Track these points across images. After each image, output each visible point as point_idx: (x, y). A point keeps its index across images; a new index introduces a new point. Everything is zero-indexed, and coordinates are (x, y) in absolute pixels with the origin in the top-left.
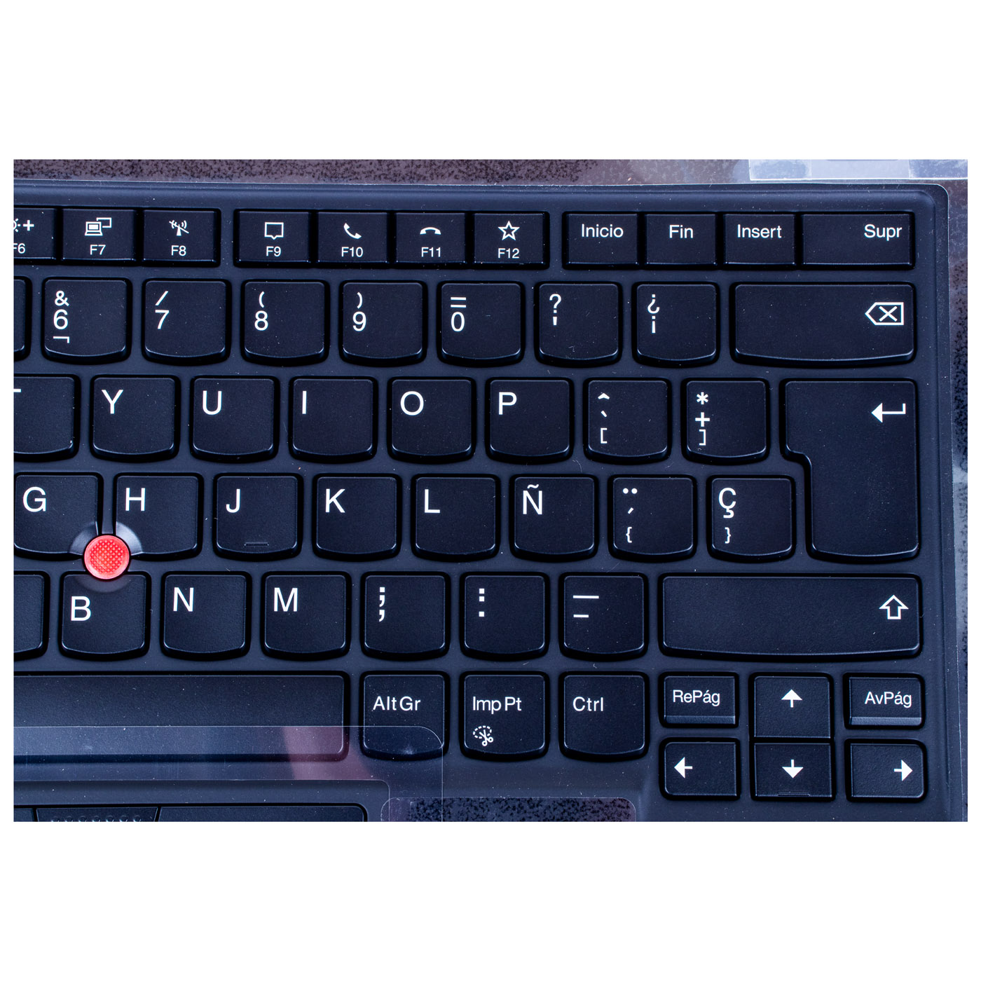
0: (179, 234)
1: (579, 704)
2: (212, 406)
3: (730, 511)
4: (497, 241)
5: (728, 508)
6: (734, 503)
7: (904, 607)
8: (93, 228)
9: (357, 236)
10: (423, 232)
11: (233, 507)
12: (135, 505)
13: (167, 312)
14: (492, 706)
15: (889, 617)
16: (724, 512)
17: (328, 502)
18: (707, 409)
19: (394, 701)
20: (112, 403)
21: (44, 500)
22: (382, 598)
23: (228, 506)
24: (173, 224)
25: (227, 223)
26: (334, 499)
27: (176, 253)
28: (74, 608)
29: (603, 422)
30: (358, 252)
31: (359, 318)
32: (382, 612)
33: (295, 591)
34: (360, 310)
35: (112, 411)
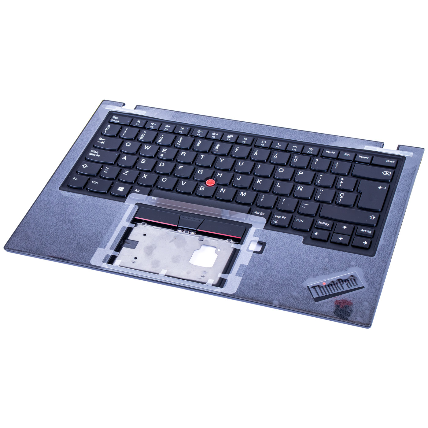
0: (245, 140)
1: (298, 220)
2: (241, 164)
3: (342, 197)
4: (309, 150)
5: (342, 196)
6: (343, 196)
7: (375, 218)
8: (229, 136)
9: (280, 145)
10: (294, 147)
11: (238, 179)
12: (220, 176)
13: (238, 150)
14: (279, 217)
15: (371, 219)
16: (341, 197)
17: (258, 181)
18: (342, 181)
19: (259, 213)
20: (221, 161)
21: (202, 172)
22: (263, 197)
23: (237, 179)
24: (245, 138)
25: (255, 140)
26: (259, 181)
27: (243, 142)
28: (201, 188)
29: (320, 179)
30: (279, 148)
31: (276, 156)
32: (262, 199)
33: (245, 193)
35: (221, 162)
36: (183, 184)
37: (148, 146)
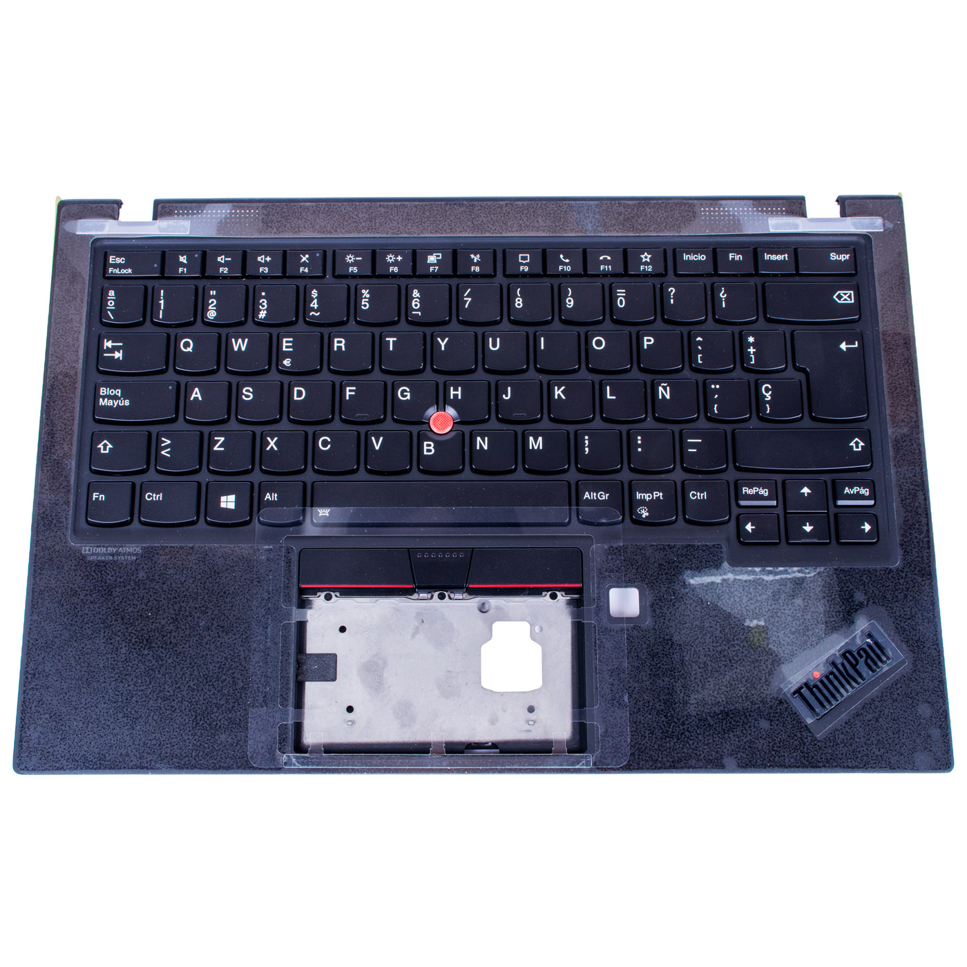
0: (475, 261)
1: (693, 495)
2: (494, 345)
3: (768, 396)
4: (640, 262)
5: (767, 395)
6: (770, 392)
7: (863, 444)
8: (432, 259)
9: (567, 261)
10: (601, 258)
11: (507, 396)
12: (456, 396)
13: (470, 299)
14: (647, 497)
15: (855, 449)
16: (765, 397)
17: (556, 393)
18: (754, 344)
19: (595, 494)
20: (443, 345)
21: (409, 394)
22: (587, 442)
23: (504, 396)
24: (472, 256)
25: (499, 256)
26: (560, 392)
27: (474, 270)
28: (425, 448)
29: (700, 352)
30: (568, 269)
31: (570, 301)
32: (587, 449)
33: (540, 439)
34: (570, 297)
35: (443, 349)
36: (377, 448)
37: (240, 340)
